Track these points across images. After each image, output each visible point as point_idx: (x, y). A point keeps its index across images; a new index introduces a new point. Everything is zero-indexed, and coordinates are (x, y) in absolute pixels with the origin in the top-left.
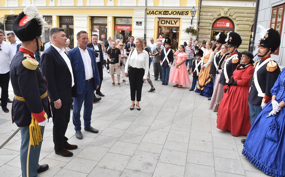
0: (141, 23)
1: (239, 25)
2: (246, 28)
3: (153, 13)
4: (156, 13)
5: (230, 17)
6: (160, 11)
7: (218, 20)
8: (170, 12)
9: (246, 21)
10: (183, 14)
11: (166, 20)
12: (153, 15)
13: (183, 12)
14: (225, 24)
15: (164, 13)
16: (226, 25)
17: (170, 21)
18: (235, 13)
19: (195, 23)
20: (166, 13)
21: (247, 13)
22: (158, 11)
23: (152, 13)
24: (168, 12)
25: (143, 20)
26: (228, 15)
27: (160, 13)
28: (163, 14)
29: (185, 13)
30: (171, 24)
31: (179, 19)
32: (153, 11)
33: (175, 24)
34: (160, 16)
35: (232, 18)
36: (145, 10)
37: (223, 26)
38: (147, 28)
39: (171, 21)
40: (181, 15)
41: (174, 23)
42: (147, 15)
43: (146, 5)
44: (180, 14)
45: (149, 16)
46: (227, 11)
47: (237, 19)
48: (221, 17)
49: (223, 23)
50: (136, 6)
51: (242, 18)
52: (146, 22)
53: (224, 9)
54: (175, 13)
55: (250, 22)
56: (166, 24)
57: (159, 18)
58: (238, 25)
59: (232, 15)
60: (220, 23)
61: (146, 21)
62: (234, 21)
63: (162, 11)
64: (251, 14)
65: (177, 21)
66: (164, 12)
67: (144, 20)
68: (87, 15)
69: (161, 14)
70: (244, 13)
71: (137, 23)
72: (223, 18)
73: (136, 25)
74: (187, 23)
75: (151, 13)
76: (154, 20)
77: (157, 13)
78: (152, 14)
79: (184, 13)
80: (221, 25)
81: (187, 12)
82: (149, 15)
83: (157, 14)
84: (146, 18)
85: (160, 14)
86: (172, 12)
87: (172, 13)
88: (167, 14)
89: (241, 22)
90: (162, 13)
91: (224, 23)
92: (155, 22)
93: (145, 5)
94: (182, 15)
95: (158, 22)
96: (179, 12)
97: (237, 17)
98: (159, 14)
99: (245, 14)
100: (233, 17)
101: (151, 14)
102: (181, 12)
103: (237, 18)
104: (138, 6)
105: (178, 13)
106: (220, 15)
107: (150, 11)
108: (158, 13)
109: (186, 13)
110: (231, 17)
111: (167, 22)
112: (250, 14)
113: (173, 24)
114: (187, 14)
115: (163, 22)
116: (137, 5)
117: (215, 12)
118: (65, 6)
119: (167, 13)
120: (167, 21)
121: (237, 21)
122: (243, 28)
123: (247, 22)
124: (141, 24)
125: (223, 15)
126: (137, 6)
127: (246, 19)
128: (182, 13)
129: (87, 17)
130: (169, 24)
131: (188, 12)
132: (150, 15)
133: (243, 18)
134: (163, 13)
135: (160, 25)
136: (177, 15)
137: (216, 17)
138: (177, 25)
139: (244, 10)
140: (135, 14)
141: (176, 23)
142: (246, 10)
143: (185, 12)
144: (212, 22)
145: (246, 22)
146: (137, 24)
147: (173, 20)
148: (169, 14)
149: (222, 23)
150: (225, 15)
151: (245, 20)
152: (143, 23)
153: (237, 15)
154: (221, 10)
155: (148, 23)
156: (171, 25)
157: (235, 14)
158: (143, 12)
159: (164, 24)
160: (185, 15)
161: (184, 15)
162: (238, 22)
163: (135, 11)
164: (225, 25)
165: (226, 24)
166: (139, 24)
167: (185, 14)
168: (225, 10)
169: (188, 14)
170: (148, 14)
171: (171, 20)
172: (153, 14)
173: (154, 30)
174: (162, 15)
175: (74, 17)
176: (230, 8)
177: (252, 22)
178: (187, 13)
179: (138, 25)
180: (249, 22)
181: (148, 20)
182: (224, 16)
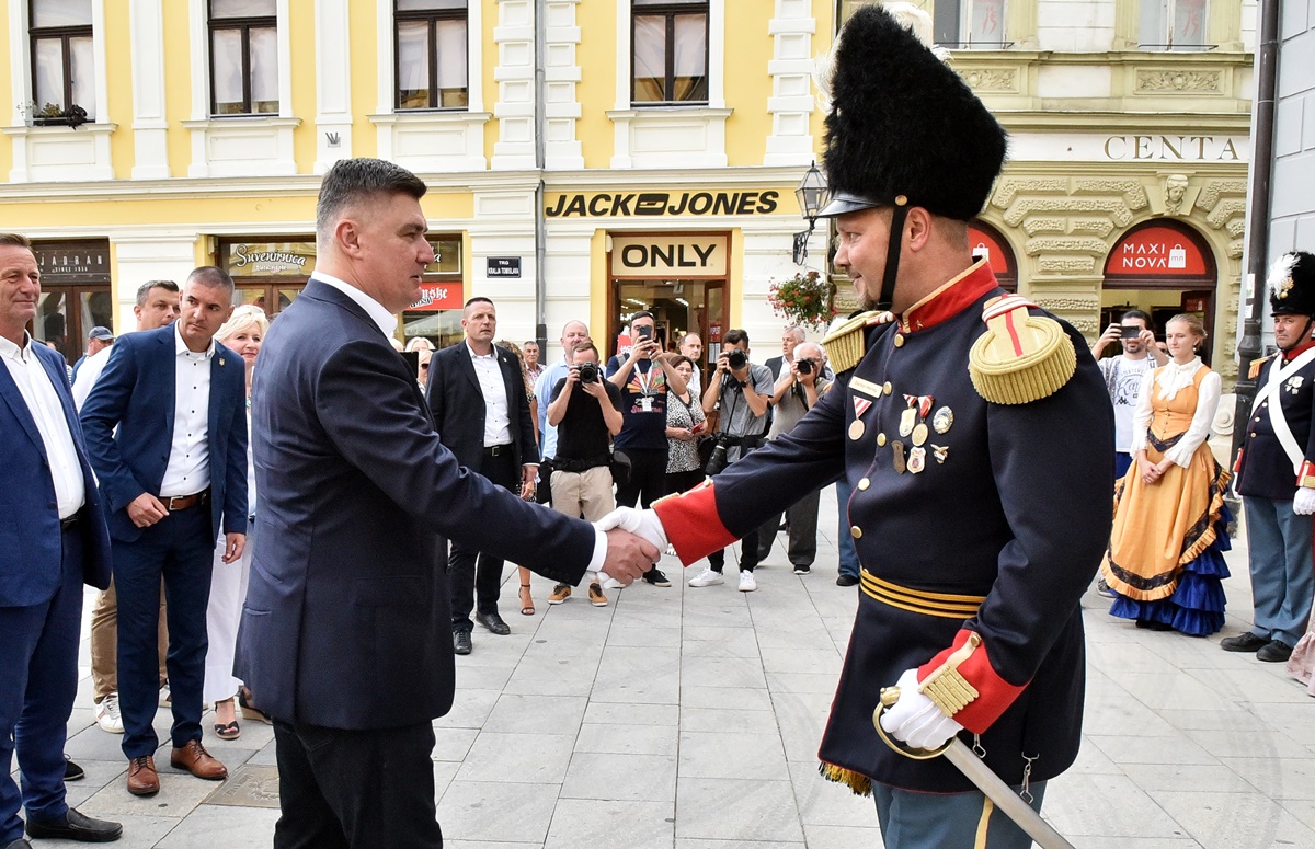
0: (515, 263)
1: (1041, 259)
2: (1077, 272)
3: (579, 206)
4: (598, 208)
5: (993, 219)
6: (618, 197)
8: (675, 201)
9: (1077, 233)
10: (747, 208)
11: (648, 243)
12: (583, 218)
13: (749, 199)
15: (644, 205)
17: (671, 248)
18: (1018, 193)
19: (817, 253)
20: (652, 202)
21: (1079, 193)
22: (607, 198)
23: (577, 206)
24: (664, 198)
25: (523, 248)
27: (620, 204)
28: (639, 211)
29: (757, 199)
30: (682, 264)
31: (727, 234)
32: (580, 199)
33: (704, 264)
34: (621, 222)
35: (1005, 223)
36: (536, 192)
38: (550, 292)
39: (681, 248)
40: (738, 212)
41: (698, 260)
42: (549, 219)
43: (541, 162)
44: (729, 211)
45: (556, 225)
47: (1031, 224)
50: (485, 170)
51: (1055, 219)
52: (544, 255)
54: (701, 204)
55: (1094, 239)
56: (654, 264)
57: (613, 234)
58: (1036, 255)
59: (1002, 204)
61: (540, 251)
62: (1016, 239)
63: (630, 197)
64: (1100, 199)
65: (712, 248)
66: (643, 198)
67: (534, 249)
68: (194, 232)
69: (626, 212)
70: (1063, 193)
71: (493, 263)
73: (490, 275)
74: (770, 253)
75: (571, 209)
76: (586, 245)
77: (599, 206)
78: (575, 215)
79: (753, 203)
81: (769, 198)
82: (560, 218)
83: (605, 211)
84: (539, 238)
85: (620, 208)
86: (685, 196)
87: (688, 203)
88: (660, 212)
89: (1050, 239)
90: (631, 205)
92: (592, 254)
93: (533, 166)
94: (741, 211)
95: (609, 256)
96: (722, 197)
97: (1031, 213)
98: (614, 213)
99: (1069, 199)
100: (1007, 216)
101: (566, 214)
102: (736, 196)
103: (1031, 219)
104: (493, 168)
105: (722, 204)
107: (563, 199)
108: (609, 205)
109: (763, 199)
110: (997, 216)
111: (658, 256)
112: (1093, 199)
113: (693, 264)
114: (766, 207)
115: (635, 256)
116: (488, 167)
118: (57, 181)
119: (660, 205)
120: (655, 250)
121: (1031, 236)
122: (1063, 273)
123: (1082, 240)
124: (516, 271)
126: (489, 173)
127: (1073, 223)
128: (740, 204)
129: (195, 243)
130: (669, 262)
131: (775, 195)
132: (566, 218)
133: (1063, 219)
134: (638, 204)
135: (621, 271)
136: (715, 212)
138: (714, 268)
139: (1066, 178)
140: (476, 218)
141: (704, 257)
142: (1074, 179)
143: (756, 195)
145: (1076, 239)
146: (493, 271)
147: (688, 242)
148: (672, 211)
151: (1070, 231)
152: (528, 266)
153: (1031, 207)
155: (551, 263)
156: (676, 271)
157: (1020, 199)
158: (527, 206)
159: (642, 263)
160: (757, 214)
161: (751, 212)
162: (1038, 239)
163: (477, 197)
166: (507, 271)
167: (760, 210)
169: (773, 206)
170: (549, 212)
171: (676, 242)
172: (583, 213)
173: (592, 298)
174: (633, 216)
175: (115, 243)
177: (1104, 238)
178: (769, 202)
179: (501, 275)
180: (1089, 239)
181: (551, 246)
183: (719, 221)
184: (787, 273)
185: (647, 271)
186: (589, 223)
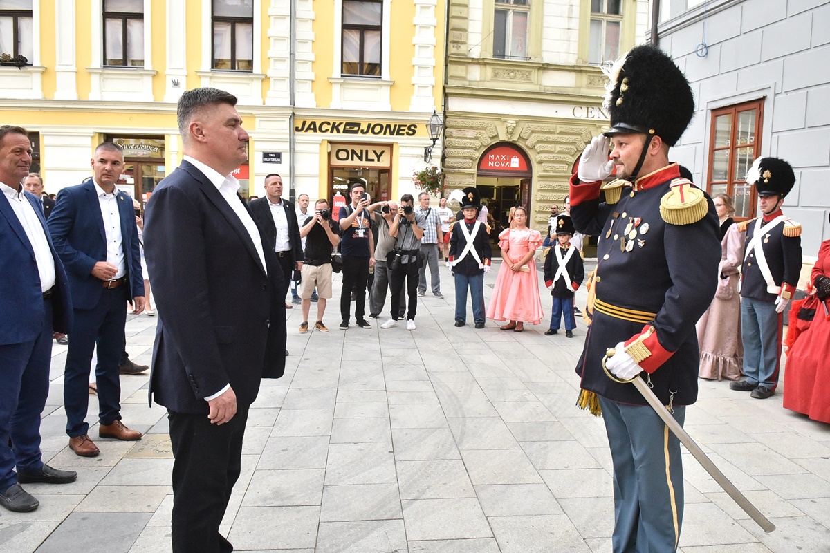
0: (278, 156)
1: (543, 164)
2: (560, 172)
3: (313, 127)
4: (323, 129)
5: (521, 144)
6: (334, 123)
7: (491, 149)
8: (364, 127)
9: (560, 152)
10: (401, 132)
11: (349, 148)
12: (315, 133)
13: (402, 128)
14: (508, 161)
15: (348, 128)
16: (510, 164)
17: (362, 151)
18: (533, 132)
19: (436, 157)
20: (352, 127)
21: (561, 133)
22: (329, 124)
23: (312, 127)
24: (358, 125)
25: (283, 148)
26: (515, 138)
27: (335, 127)
28: (345, 131)
29: (406, 128)
30: (367, 160)
31: (391, 145)
32: (314, 123)
33: (379, 160)
34: (335, 137)
35: (526, 146)
36: (290, 119)
37: (503, 165)
38: (297, 172)
39: (367, 151)
40: (397, 134)
41: (376, 158)
42: (297, 133)
43: (292, 102)
44: (392, 133)
45: (300, 136)
46: (515, 128)
47: (539, 147)
48: (498, 141)
49: (503, 157)
50: (262, 105)
51: (550, 145)
52: (294, 152)
53: (505, 121)
54: (377, 129)
55: (568, 156)
56: (352, 159)
57: (331, 142)
58: (541, 162)
59: (526, 137)
60: (495, 157)
61: (292, 150)
62: (531, 154)
63: (340, 124)
64: (571, 137)
65: (383, 152)
66: (347, 124)
67: (289, 149)
68: (92, 131)
69: (338, 132)
70: (553, 133)
71: (266, 155)
72: (503, 144)
73: (264, 162)
74: (412, 156)
75: (309, 128)
76: (316, 148)
77: (325, 127)
78: (311, 132)
79: (404, 130)
80: (497, 164)
81: (412, 128)
82: (303, 133)
83: (327, 130)
84: (292, 143)
85: (335, 129)
86: (369, 125)
87: (370, 128)
88: (356, 132)
89: (547, 155)
90: (341, 128)
91: (506, 157)
92: (320, 153)
93: (288, 105)
94: (398, 134)
95: (329, 154)
96: (388, 126)
97: (539, 142)
98: (332, 131)
99: (556, 136)
100: (527, 143)
101: (306, 131)
102: (395, 126)
103: (539, 145)
104: (266, 105)
105: (388, 130)
106: (496, 136)
107: (304, 123)
108: (330, 127)
109: (409, 128)
110: (523, 142)
111: (355, 156)
112: (567, 137)
113: (373, 160)
114: (411, 132)
115: (343, 155)
116: (264, 104)
117: (484, 129)
118: (8, 98)
119: (356, 129)
120: (353, 152)
121: (539, 153)
122: (553, 172)
123: (562, 156)
124: (278, 160)
125: (503, 137)
126: (264, 107)
127: (558, 148)
128: (397, 130)
129: (92, 137)
130: (361, 159)
131: (415, 127)
132: (306, 133)
133: (553, 145)
134: (345, 128)
135: (335, 162)
136: (385, 134)
137: (489, 142)
138: (384, 162)
139: (555, 126)
140: (257, 130)
141: (379, 157)
142: (558, 126)
143: (405, 126)
144: (478, 155)
145: (560, 156)
146: (266, 159)
147: (370, 149)
148: (362, 132)
149: (501, 157)
150: (510, 136)
151: (557, 151)
152: (285, 157)
153: (539, 139)
154: (497, 123)
155: (298, 157)
156: (364, 163)
157: (534, 135)
158: (285, 125)
159: (347, 159)
160: (406, 136)
161: (403, 135)
162: (542, 155)
163: (257, 119)
164: (507, 163)
165: (510, 161)
166: (273, 160)
167: (408, 134)
168: (510, 125)
169: (414, 132)
170: (297, 129)
171: (364, 148)
172: (315, 131)
173: (320, 176)
175: (43, 135)
176: (521, 119)
177: (572, 156)
178: (412, 130)
179: (271, 162)
180: (566, 156)
181: (298, 147)
182: (506, 140)
183: (387, 138)
184: (422, 166)
185: (349, 163)
186: (319, 136)
